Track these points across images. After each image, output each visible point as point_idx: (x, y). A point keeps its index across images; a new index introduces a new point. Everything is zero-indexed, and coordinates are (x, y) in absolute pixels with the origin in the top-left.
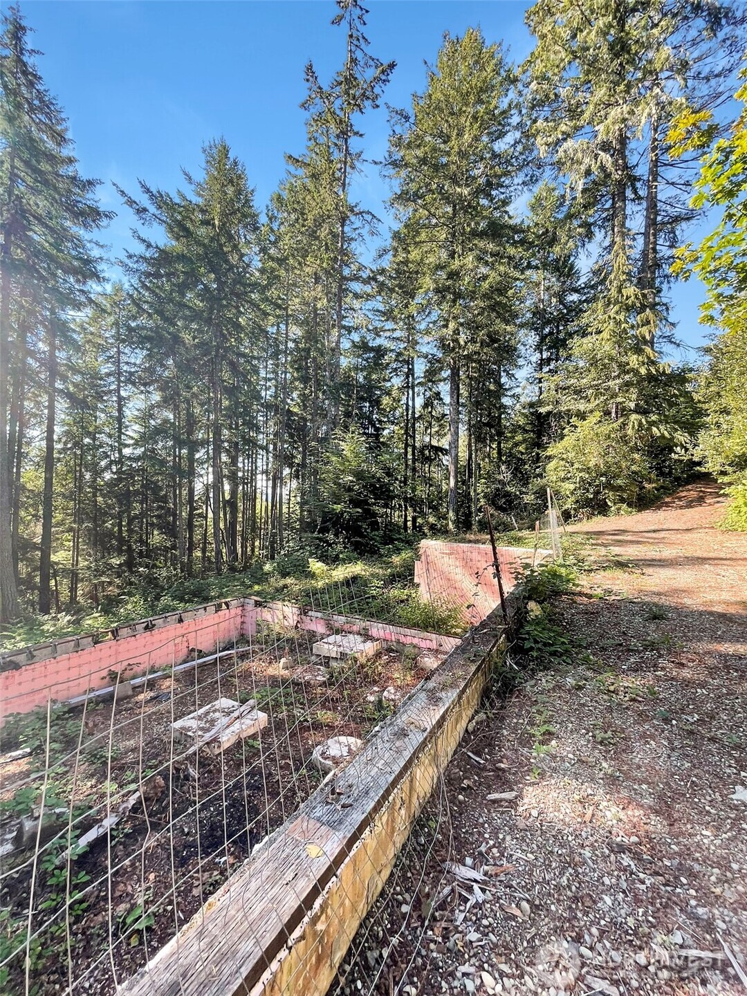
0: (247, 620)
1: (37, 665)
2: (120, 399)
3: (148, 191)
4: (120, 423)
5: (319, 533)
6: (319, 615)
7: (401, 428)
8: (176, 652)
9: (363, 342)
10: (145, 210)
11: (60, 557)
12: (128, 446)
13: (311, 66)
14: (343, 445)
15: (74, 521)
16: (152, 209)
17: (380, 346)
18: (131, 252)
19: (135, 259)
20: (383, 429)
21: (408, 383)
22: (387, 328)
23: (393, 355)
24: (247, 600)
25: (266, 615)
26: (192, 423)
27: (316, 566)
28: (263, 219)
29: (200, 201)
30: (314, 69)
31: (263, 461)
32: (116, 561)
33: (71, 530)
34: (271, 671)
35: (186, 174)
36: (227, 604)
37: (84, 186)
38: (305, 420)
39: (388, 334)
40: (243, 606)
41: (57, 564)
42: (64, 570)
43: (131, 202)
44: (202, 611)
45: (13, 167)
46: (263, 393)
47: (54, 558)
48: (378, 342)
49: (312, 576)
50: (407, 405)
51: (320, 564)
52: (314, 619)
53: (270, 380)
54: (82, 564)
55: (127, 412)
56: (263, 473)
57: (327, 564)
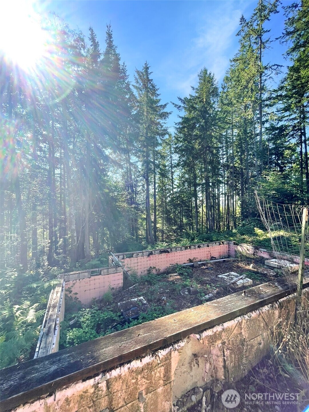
0: (231, 249)
1: (173, 253)
2: (172, 172)
3: (180, 99)
4: (173, 180)
5: (257, 217)
6: (265, 250)
7: (297, 165)
8: (207, 257)
9: (272, 127)
10: (180, 106)
11: (158, 225)
12: (175, 188)
13: (243, 17)
14: (268, 178)
15: (162, 214)
16: (182, 105)
17: (282, 126)
18: (176, 122)
19: (178, 124)
20: (285, 167)
21: (301, 140)
22: (286, 115)
23: (291, 128)
24: (230, 242)
25: (239, 248)
26: (195, 177)
27: (259, 231)
28: (220, 90)
29: (197, 95)
30: (244, 18)
31: (223, 188)
32: (174, 228)
33: (161, 217)
34: (247, 267)
35: (193, 87)
36: (223, 242)
37: (164, 107)
38: (242, 169)
39: (286, 118)
40: (229, 244)
41: (158, 228)
42: (160, 230)
43: (176, 105)
44: (215, 244)
45: (147, 109)
46: (221, 161)
47: (157, 226)
48: (281, 124)
49: (257, 235)
50: (301, 152)
51: (260, 231)
52: (262, 252)
53: (224, 154)
54: (165, 228)
55: (174, 177)
56: (222, 194)
57: (263, 231)
